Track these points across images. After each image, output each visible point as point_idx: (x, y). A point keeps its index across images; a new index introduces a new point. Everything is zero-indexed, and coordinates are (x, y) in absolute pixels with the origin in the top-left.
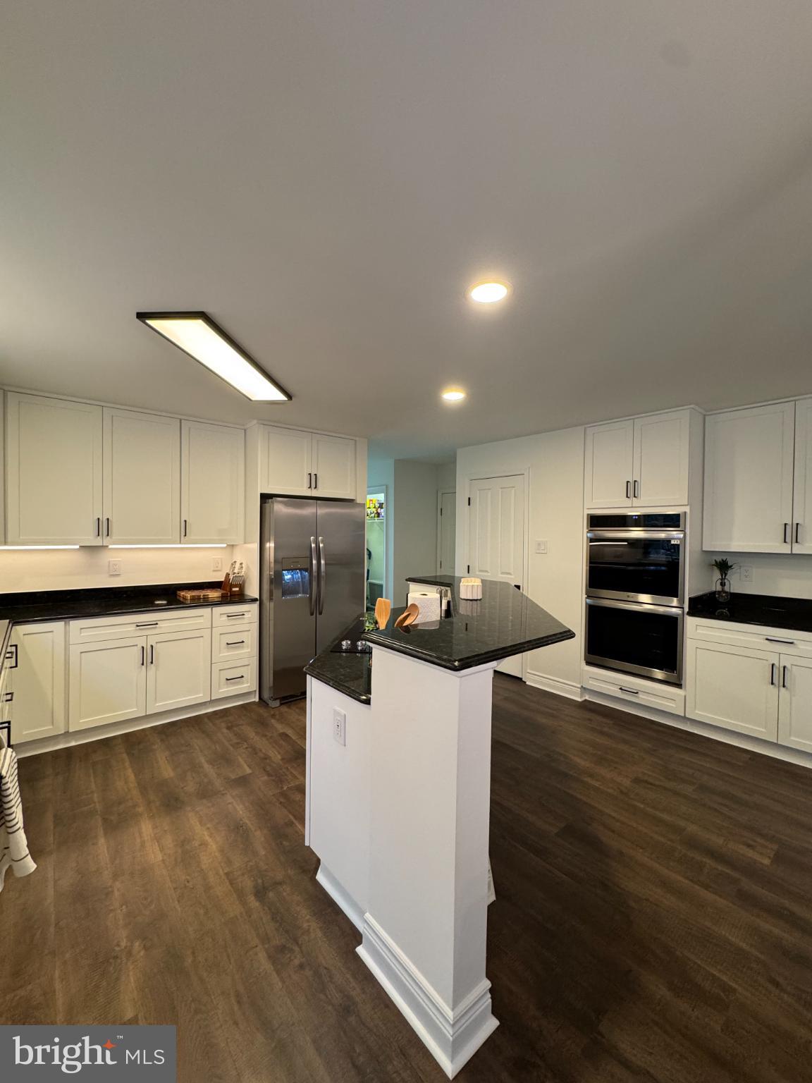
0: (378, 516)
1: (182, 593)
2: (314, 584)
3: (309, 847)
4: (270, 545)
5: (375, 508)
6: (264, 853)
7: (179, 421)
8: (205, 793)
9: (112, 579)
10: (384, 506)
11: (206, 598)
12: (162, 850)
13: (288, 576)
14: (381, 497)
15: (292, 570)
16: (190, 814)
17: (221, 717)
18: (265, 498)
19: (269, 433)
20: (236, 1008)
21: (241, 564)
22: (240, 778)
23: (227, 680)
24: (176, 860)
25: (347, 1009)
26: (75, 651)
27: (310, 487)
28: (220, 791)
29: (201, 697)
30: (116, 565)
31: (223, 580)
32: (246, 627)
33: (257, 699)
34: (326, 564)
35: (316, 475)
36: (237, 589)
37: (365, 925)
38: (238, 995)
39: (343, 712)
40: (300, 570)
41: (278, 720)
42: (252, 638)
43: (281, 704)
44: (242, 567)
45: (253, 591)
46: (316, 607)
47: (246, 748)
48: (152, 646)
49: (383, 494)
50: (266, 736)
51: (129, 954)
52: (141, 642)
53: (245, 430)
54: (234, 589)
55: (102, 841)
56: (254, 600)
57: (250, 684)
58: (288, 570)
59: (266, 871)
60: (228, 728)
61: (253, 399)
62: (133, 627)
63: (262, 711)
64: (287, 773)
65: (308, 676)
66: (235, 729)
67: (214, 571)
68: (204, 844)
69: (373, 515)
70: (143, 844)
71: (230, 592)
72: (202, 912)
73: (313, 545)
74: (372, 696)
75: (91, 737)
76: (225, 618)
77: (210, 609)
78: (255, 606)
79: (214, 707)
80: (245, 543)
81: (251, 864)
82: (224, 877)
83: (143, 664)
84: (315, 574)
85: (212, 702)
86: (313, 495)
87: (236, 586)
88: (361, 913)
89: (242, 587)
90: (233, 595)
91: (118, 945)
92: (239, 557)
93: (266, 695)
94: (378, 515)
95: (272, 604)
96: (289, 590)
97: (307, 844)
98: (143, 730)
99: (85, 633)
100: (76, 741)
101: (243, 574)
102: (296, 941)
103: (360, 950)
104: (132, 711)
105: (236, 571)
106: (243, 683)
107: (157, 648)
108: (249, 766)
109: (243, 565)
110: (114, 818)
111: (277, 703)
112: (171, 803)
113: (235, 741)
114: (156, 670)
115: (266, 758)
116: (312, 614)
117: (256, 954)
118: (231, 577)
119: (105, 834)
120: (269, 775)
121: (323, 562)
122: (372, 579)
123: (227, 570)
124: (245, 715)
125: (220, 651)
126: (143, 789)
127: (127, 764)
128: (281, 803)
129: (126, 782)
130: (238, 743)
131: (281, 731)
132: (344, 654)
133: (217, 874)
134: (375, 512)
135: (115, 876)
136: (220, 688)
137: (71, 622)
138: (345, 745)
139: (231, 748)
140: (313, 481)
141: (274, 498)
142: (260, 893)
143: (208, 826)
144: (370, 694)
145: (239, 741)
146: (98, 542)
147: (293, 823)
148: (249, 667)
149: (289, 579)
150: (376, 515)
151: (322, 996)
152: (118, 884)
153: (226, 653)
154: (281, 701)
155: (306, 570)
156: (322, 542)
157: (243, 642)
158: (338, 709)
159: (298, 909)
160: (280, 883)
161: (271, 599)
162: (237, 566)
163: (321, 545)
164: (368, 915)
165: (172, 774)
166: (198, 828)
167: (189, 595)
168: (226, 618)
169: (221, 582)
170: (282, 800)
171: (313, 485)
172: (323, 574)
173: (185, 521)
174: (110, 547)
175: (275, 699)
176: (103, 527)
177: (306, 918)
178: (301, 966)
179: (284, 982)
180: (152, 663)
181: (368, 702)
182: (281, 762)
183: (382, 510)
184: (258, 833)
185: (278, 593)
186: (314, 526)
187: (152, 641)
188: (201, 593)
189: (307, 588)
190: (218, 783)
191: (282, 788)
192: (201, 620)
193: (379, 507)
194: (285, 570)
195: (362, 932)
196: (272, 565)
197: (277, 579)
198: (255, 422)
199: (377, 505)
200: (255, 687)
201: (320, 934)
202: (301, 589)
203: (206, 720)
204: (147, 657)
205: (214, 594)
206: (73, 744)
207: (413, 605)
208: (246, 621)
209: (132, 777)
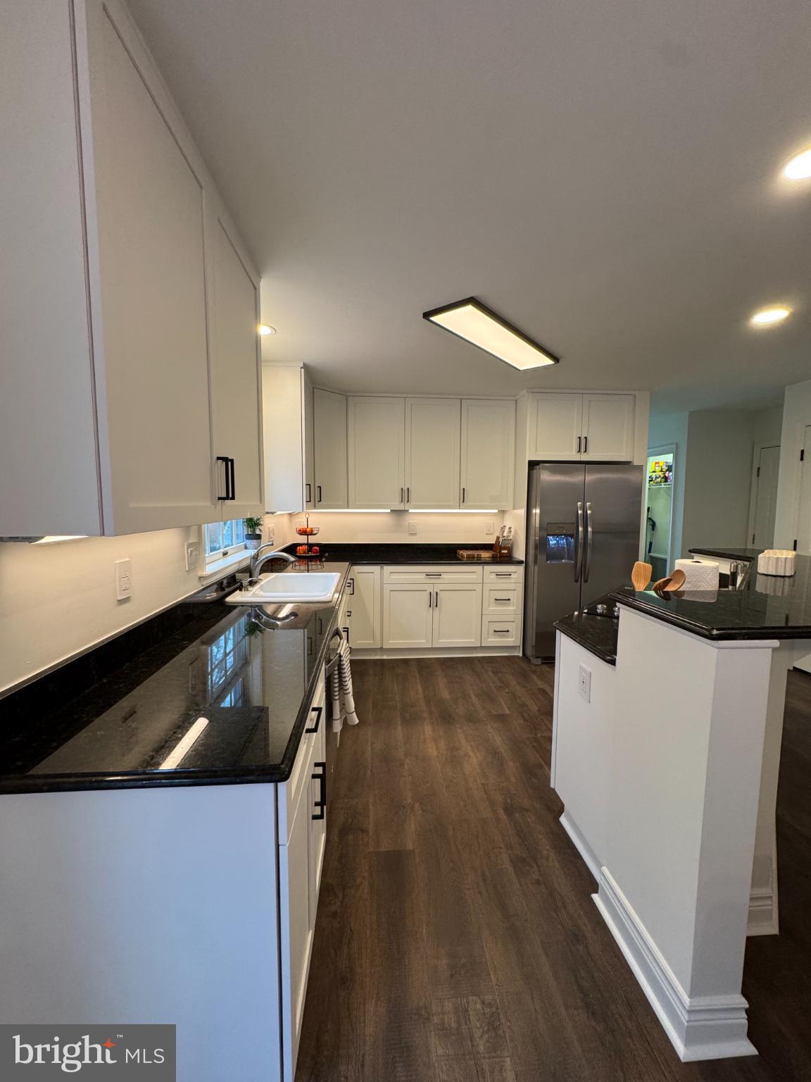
0: (666, 481)
1: (461, 552)
2: (580, 551)
3: (554, 790)
4: (536, 511)
5: (661, 471)
6: (514, 781)
7: (460, 400)
8: (471, 719)
9: (412, 537)
10: (673, 469)
11: (479, 557)
12: (437, 749)
13: (552, 541)
14: (669, 458)
15: (558, 535)
16: (459, 730)
17: (488, 663)
18: (533, 465)
19: (538, 400)
20: (482, 884)
21: (510, 528)
22: (499, 715)
23: (495, 631)
24: (446, 758)
25: (576, 937)
26: (387, 588)
27: (579, 451)
28: (482, 721)
29: (472, 641)
30: (413, 526)
31: (494, 542)
32: (512, 586)
33: (521, 655)
34: (593, 532)
35: (586, 438)
36: (506, 551)
37: (602, 877)
38: (483, 875)
39: (589, 669)
40: (566, 535)
41: (538, 676)
42: (517, 597)
43: (543, 663)
44: (510, 531)
45: (520, 554)
46: (581, 574)
47: (508, 693)
48: (437, 593)
49: (672, 455)
50: (525, 687)
51: (412, 809)
52: (430, 588)
53: (516, 401)
54: (503, 551)
55: (399, 728)
56: (520, 562)
57: (514, 639)
58: (553, 535)
59: (515, 794)
60: (493, 673)
61: (521, 369)
62: (423, 576)
63: (524, 665)
64: (542, 724)
65: (557, 631)
66: (500, 675)
67: (487, 534)
68: (466, 755)
69: (659, 480)
70: (425, 741)
71: (499, 554)
72: (462, 804)
73: (580, 512)
74: (618, 658)
75: (395, 655)
76: (493, 576)
77: (481, 567)
78: (521, 569)
79: (483, 653)
80: (514, 509)
81: (502, 785)
82: (480, 786)
83: (430, 606)
84: (581, 541)
85: (482, 648)
86: (582, 460)
87: (505, 549)
88: (599, 865)
89: (510, 549)
90: (502, 556)
91: (405, 799)
92: (509, 522)
93: (529, 653)
94: (666, 479)
95: (536, 568)
96: (554, 555)
97: (552, 786)
98: (430, 659)
99: (394, 576)
100: (388, 656)
101: (511, 537)
102: (535, 860)
103: (595, 897)
104: (422, 642)
105: (505, 534)
106: (508, 637)
107: (441, 595)
108: (508, 708)
109: (512, 530)
110: (408, 715)
111: (539, 661)
112: (446, 718)
113: (499, 684)
114: (440, 613)
115: (524, 705)
116: (576, 581)
117: (500, 853)
118: (501, 540)
119: (402, 725)
120: (525, 719)
121: (590, 529)
122: (655, 552)
123: (497, 534)
124: (509, 665)
125: (489, 604)
126: (428, 701)
127: (418, 681)
128: (533, 746)
129: (417, 693)
130: (500, 687)
131: (541, 687)
132: (599, 618)
133: (476, 781)
134: (662, 476)
135: (406, 755)
136: (488, 638)
137: (385, 567)
138: (589, 702)
139: (495, 690)
140: (583, 444)
141: (541, 464)
142: (509, 810)
143: (472, 744)
144: (616, 655)
145: (502, 685)
146: (401, 507)
147: (542, 766)
148: (514, 624)
149: (555, 544)
150: (663, 480)
151: (554, 914)
152: (407, 761)
153: (495, 608)
154: (542, 660)
155: (572, 536)
156: (590, 508)
157: (509, 600)
158: (584, 666)
159: (540, 837)
160: (527, 810)
161: (536, 562)
162: (507, 530)
163: (589, 512)
164: (605, 869)
165: (448, 697)
166: (463, 742)
167: (465, 553)
168: (495, 576)
169: (492, 545)
170: (535, 744)
171: (583, 449)
172: (589, 541)
173: (464, 489)
174: (411, 511)
175: (538, 657)
176: (405, 495)
177: (545, 846)
178: (538, 882)
179: (521, 885)
180: (437, 606)
181: (613, 662)
182: (537, 713)
183: (671, 474)
184: (511, 763)
185: (542, 558)
186: (581, 493)
187: (437, 588)
188: (475, 553)
189: (573, 555)
190: (482, 713)
191: (536, 735)
192: (474, 576)
193: (667, 470)
194: (550, 535)
195: (598, 881)
196: (538, 530)
197: (542, 545)
198: (525, 391)
199: (665, 468)
200: (519, 642)
201: (557, 865)
202: (566, 556)
203: (476, 662)
204: (434, 601)
205: (486, 555)
206: (385, 657)
207: (679, 572)
208: (513, 580)
209: (420, 691)
